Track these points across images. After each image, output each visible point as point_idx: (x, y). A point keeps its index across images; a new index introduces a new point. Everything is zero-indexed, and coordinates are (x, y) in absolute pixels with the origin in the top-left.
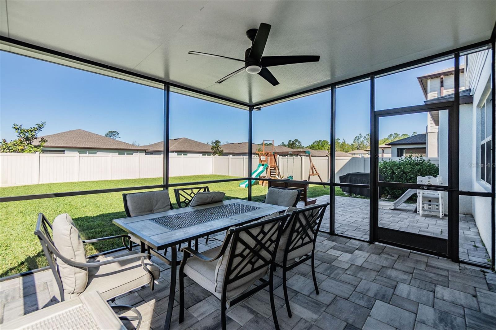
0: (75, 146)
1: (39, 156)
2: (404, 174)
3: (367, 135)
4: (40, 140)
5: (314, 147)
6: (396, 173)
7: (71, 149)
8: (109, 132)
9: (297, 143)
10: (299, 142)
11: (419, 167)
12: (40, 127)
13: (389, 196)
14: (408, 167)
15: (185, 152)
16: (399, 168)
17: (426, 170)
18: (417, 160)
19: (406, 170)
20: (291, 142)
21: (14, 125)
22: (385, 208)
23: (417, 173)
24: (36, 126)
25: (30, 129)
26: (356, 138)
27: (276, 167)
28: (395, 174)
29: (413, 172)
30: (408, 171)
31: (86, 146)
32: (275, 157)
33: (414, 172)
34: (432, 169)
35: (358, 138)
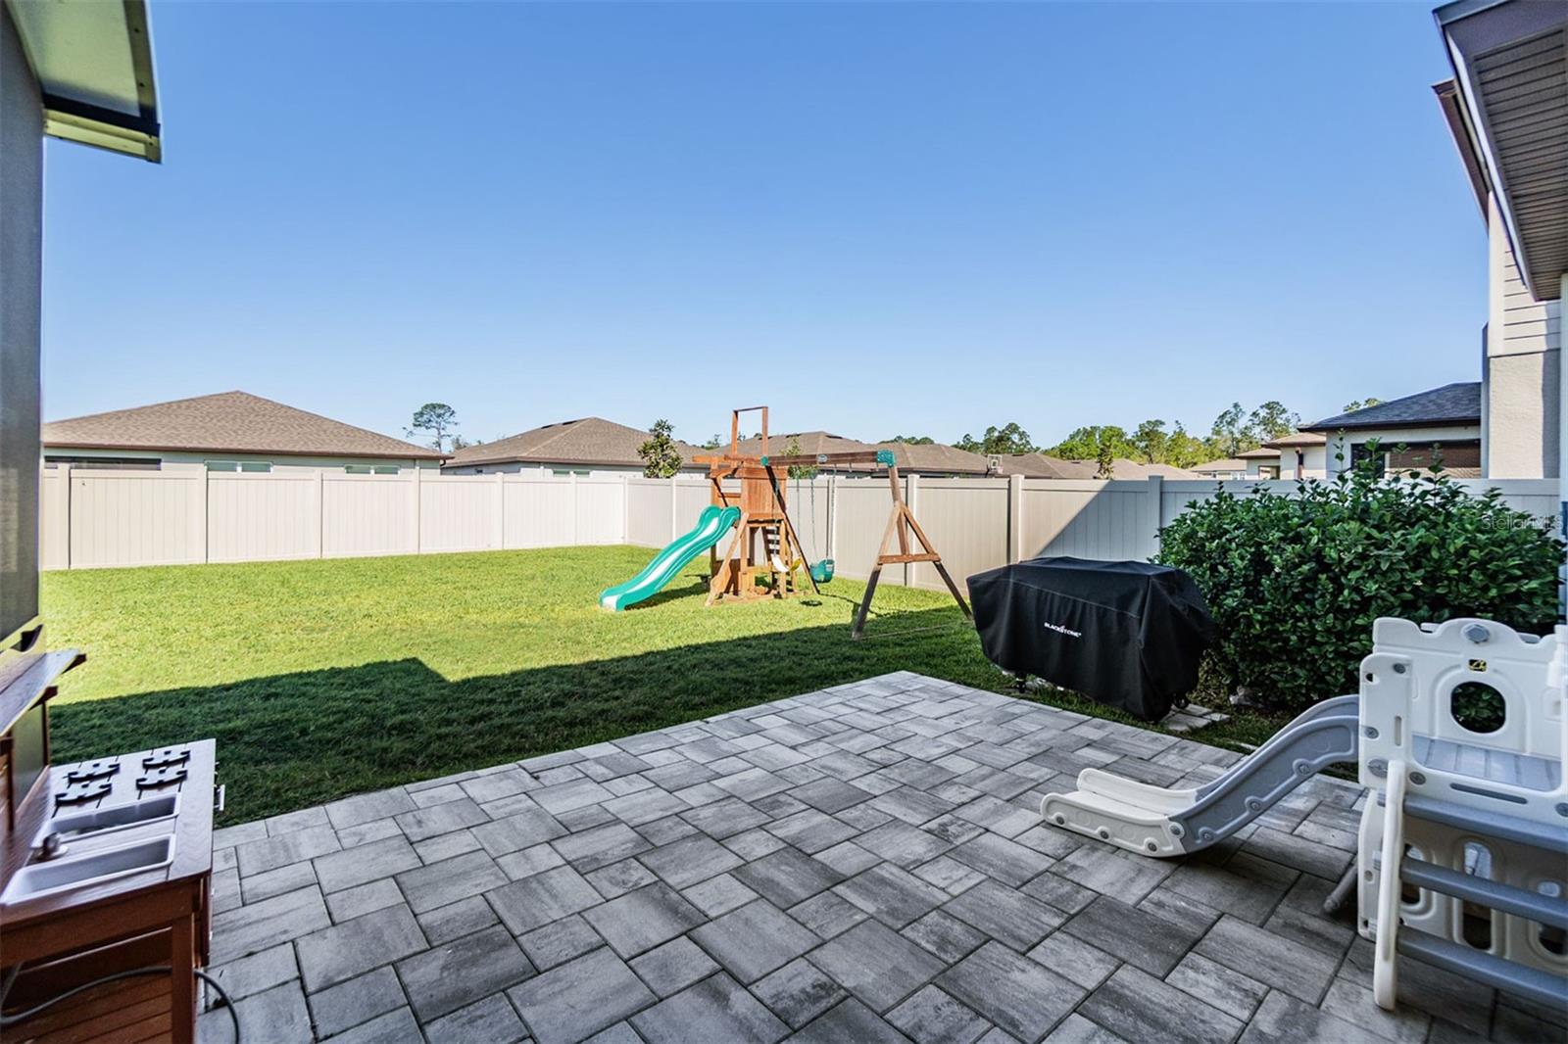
0: (194, 444)
1: (70, 479)
2: (1323, 577)
3: (1262, 407)
5: (1071, 450)
6: (1277, 570)
7: (182, 456)
8: (426, 407)
9: (1015, 438)
10: (1022, 435)
11: (1419, 534)
13: (1241, 692)
14: (1349, 533)
15: (583, 466)
16: (1297, 539)
17: (1463, 552)
18: (1407, 490)
19: (1334, 555)
20: (996, 434)
22: (1118, 841)
23: (1403, 571)
26: (1222, 417)
27: (779, 521)
28: (1273, 575)
29: (1378, 563)
30: (1347, 558)
31: (235, 446)
32: (773, 481)
33: (1384, 566)
34: (1511, 546)
35: (1228, 418)
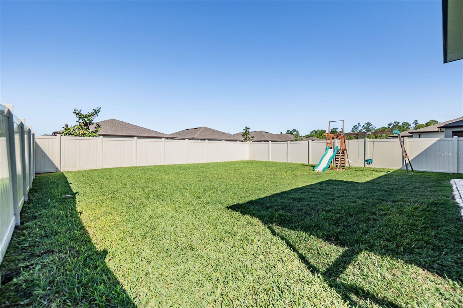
4: (96, 125)
12: (96, 112)
20: (290, 132)
21: (75, 110)
24: (93, 111)
25: (88, 114)
27: (345, 150)
31: (123, 134)
32: (344, 139)
35: (356, 127)
